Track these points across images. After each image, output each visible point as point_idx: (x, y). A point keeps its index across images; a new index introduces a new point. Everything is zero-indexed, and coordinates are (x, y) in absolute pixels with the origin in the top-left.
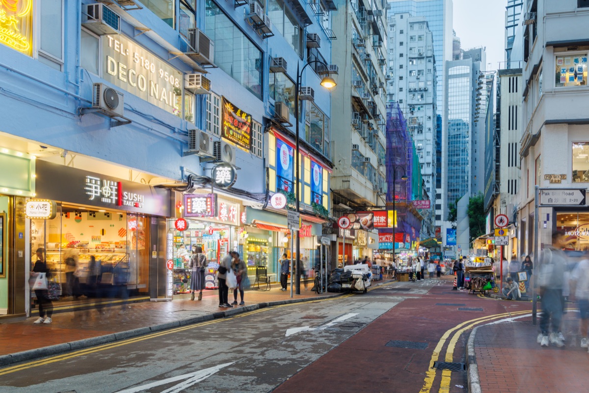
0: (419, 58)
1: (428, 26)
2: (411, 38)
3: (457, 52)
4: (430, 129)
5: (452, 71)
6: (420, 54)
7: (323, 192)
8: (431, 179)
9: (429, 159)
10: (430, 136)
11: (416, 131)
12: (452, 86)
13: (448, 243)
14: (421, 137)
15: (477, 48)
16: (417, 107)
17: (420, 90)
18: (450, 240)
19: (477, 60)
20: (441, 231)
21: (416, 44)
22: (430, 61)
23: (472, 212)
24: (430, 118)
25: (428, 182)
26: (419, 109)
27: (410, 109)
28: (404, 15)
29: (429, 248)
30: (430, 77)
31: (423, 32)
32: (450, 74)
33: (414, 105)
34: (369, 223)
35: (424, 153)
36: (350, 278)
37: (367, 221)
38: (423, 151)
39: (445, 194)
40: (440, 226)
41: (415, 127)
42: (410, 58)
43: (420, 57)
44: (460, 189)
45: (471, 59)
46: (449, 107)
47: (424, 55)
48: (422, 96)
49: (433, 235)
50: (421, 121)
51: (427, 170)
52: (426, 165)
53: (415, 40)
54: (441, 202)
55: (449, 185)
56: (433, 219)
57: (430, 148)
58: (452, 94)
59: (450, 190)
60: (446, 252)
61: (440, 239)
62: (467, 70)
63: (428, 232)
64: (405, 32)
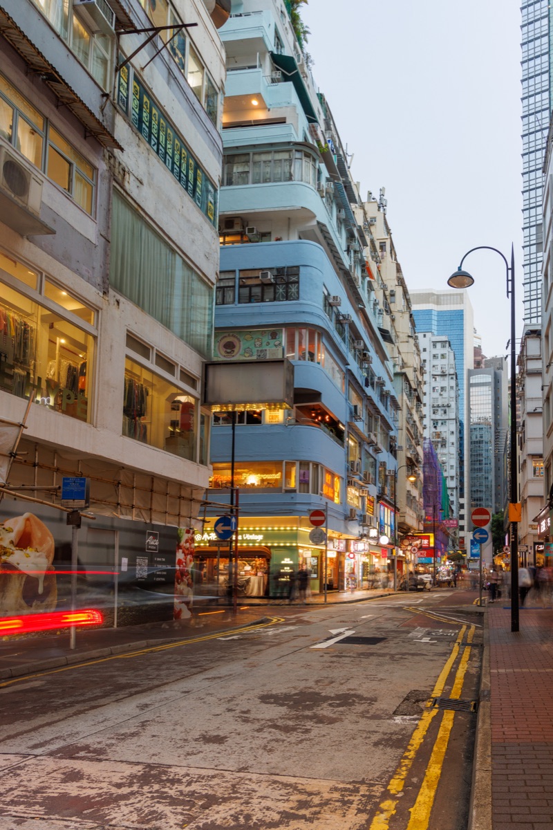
0: (441, 376)
1: (450, 346)
2: (434, 356)
3: (479, 358)
4: (453, 444)
5: (474, 380)
6: (443, 372)
7: (385, 524)
8: (454, 493)
9: (453, 472)
10: (453, 450)
11: (440, 445)
12: (474, 394)
13: (472, 555)
14: (445, 451)
15: (498, 357)
16: (440, 422)
17: (443, 406)
18: (475, 551)
19: (499, 369)
20: (465, 542)
21: (439, 362)
22: (452, 378)
23: (494, 529)
24: (453, 433)
25: (452, 495)
26: (442, 424)
27: (434, 424)
28: (427, 334)
29: (454, 561)
30: (453, 394)
31: (446, 350)
32: (471, 382)
33: (437, 420)
34: (419, 546)
35: (447, 467)
36: (422, 583)
37: (417, 545)
38: (447, 464)
39: (468, 504)
40: (463, 537)
41: (438, 442)
42: (433, 375)
43: (443, 375)
44: (484, 497)
45: (492, 368)
46: (471, 416)
47: (447, 373)
48: (445, 412)
49: (457, 548)
50: (444, 435)
51: (452, 484)
52: (450, 478)
53: (438, 358)
54: (464, 512)
55: (472, 492)
56: (457, 531)
57: (453, 461)
58: (474, 403)
59: (472, 499)
60: (470, 564)
61: (465, 552)
62: (488, 378)
63: (453, 545)
64: (428, 350)
